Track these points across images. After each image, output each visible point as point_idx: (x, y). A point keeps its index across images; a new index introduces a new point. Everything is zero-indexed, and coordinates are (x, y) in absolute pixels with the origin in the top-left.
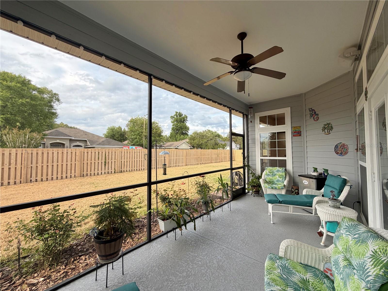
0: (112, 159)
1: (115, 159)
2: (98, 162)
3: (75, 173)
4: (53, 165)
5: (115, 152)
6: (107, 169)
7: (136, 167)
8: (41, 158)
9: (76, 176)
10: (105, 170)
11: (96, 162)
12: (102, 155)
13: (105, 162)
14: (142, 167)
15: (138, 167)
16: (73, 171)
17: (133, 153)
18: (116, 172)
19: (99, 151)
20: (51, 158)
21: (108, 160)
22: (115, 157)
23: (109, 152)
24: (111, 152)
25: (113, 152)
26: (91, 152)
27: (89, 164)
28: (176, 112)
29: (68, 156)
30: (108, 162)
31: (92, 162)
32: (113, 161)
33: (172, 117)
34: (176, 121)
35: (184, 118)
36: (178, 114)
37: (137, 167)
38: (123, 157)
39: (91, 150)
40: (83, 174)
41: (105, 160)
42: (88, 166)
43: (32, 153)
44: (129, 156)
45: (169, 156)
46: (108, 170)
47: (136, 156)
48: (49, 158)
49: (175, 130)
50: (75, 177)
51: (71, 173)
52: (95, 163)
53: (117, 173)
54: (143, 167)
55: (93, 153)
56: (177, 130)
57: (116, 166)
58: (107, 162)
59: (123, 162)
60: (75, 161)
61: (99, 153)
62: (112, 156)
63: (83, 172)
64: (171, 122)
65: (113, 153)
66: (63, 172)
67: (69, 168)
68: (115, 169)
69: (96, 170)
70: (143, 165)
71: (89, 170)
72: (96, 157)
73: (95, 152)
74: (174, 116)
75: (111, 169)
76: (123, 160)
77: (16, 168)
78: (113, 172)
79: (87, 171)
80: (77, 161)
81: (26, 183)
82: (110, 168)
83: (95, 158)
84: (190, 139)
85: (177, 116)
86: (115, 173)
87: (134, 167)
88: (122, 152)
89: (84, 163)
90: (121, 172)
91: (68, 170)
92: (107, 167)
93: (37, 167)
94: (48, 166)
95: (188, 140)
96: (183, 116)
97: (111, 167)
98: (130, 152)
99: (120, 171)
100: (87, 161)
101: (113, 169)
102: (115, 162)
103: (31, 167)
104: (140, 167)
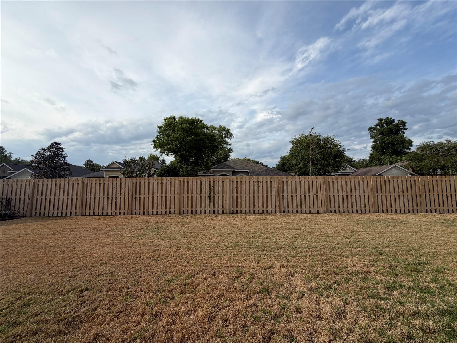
0: (218, 192)
1: (223, 192)
2: (201, 196)
3: (174, 208)
4: (153, 197)
5: (223, 182)
6: (212, 206)
7: (257, 206)
8: (143, 188)
9: (175, 212)
10: (209, 208)
11: (198, 196)
12: (205, 186)
13: (209, 196)
14: (267, 208)
15: (261, 207)
16: (172, 206)
17: (252, 183)
18: (225, 211)
19: (202, 181)
20: (152, 189)
21: (214, 193)
22: (223, 189)
23: (214, 182)
24: (217, 182)
25: (220, 181)
26: (192, 182)
27: (190, 197)
28: (378, 120)
29: (168, 187)
30: (214, 196)
31: (193, 195)
32: (221, 195)
33: (371, 129)
34: (380, 135)
35: (397, 126)
36: (383, 121)
37: (259, 207)
38: (235, 190)
39: (191, 179)
40: (183, 211)
41: (210, 193)
42: (189, 200)
43: (136, 183)
44: (244, 188)
45: (326, 191)
46: (214, 208)
47: (256, 188)
48: (150, 189)
49: (379, 149)
50: (174, 214)
51: (170, 208)
52: (196, 196)
53: (227, 213)
54: (270, 207)
55: (195, 183)
56: (384, 148)
57: (225, 202)
58: (212, 196)
59: (235, 197)
60: (175, 193)
61: (201, 182)
62: (218, 187)
63: (183, 208)
64: (371, 136)
65: (220, 183)
66: (163, 206)
67: (168, 202)
68: (223, 207)
69: (198, 206)
70: (269, 204)
71: (190, 206)
72: (198, 188)
73: (197, 182)
74: (377, 125)
75: (218, 207)
76: (235, 195)
77: (125, 198)
78: (221, 212)
79: (188, 207)
80: (176, 193)
81: (131, 214)
82: (216, 206)
83: (197, 190)
84: (411, 160)
85: (382, 126)
86: (223, 213)
87: (254, 207)
88: (233, 182)
89: (184, 196)
90: (233, 213)
91: (167, 204)
92: (212, 204)
93: (140, 197)
94: (149, 197)
95: (405, 163)
96: (396, 122)
97: (218, 204)
98: (246, 182)
99: (231, 212)
100: (188, 193)
101: (221, 206)
102: (223, 196)
103: (136, 197)
104: (265, 206)
